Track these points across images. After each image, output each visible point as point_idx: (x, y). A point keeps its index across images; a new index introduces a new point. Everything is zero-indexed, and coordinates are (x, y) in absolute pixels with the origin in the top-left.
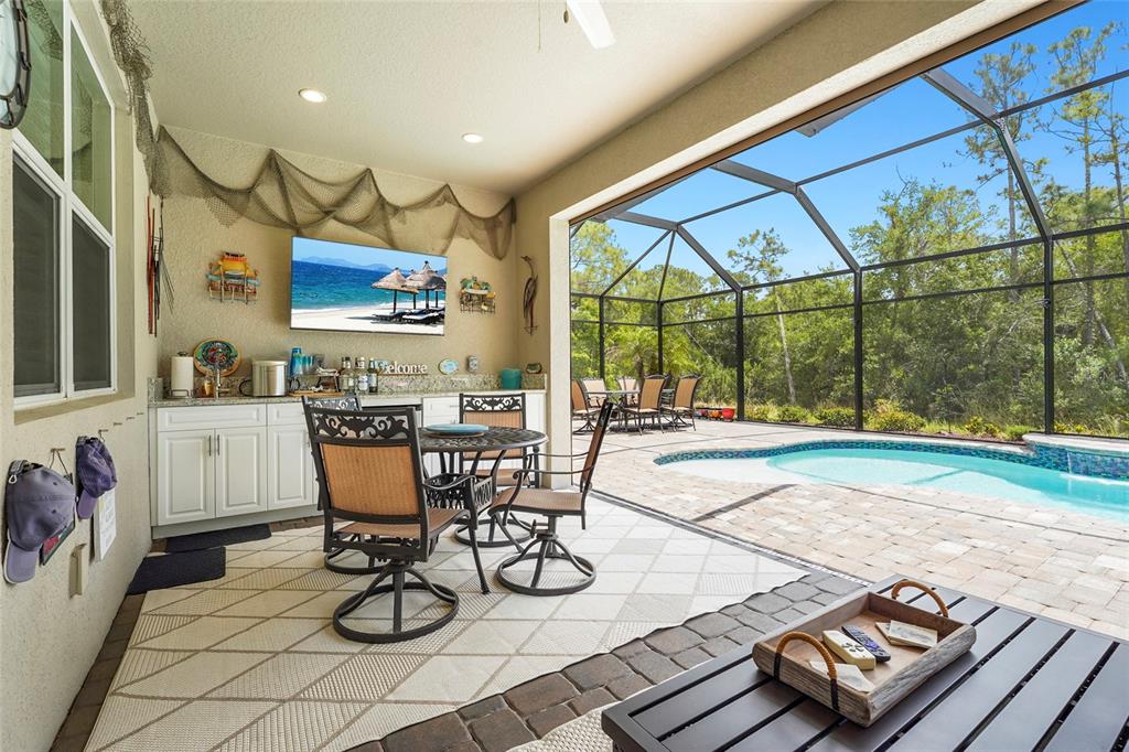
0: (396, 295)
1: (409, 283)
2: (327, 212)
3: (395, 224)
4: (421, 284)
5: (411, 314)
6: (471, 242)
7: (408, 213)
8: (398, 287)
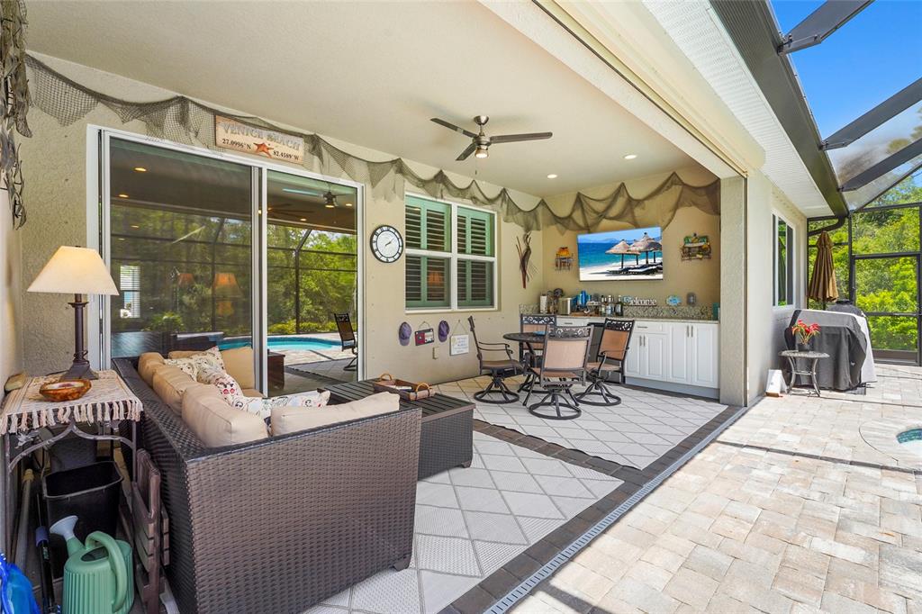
0: (623, 257)
1: (632, 248)
2: (602, 215)
3: (638, 212)
4: (642, 248)
5: (635, 268)
6: (694, 209)
7: (646, 202)
8: (625, 252)
